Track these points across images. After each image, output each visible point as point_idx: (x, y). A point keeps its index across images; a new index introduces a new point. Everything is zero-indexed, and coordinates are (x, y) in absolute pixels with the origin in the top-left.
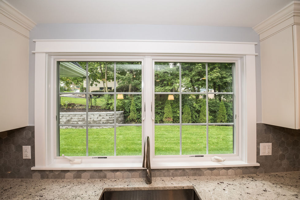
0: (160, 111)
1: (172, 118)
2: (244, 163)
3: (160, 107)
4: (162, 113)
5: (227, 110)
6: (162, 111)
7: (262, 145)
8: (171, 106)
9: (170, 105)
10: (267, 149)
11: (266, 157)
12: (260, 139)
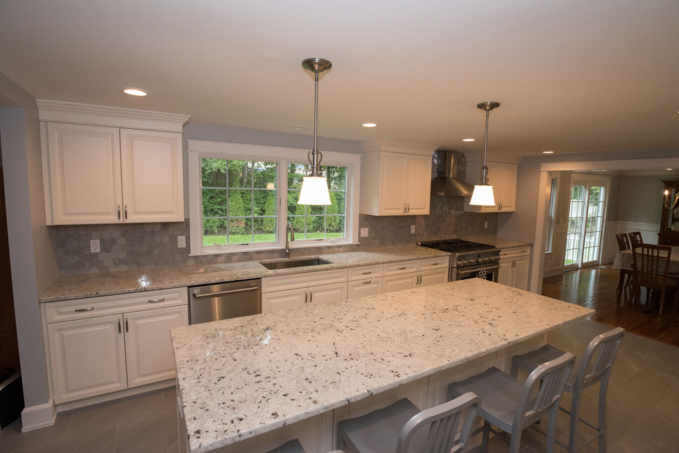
0: (219, 207)
1: (244, 222)
2: (351, 242)
3: (219, 200)
4: (222, 211)
5: (339, 206)
6: (224, 208)
7: (362, 229)
8: (242, 197)
9: (239, 196)
10: (365, 232)
11: (365, 238)
12: (362, 225)
